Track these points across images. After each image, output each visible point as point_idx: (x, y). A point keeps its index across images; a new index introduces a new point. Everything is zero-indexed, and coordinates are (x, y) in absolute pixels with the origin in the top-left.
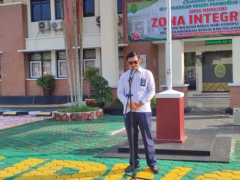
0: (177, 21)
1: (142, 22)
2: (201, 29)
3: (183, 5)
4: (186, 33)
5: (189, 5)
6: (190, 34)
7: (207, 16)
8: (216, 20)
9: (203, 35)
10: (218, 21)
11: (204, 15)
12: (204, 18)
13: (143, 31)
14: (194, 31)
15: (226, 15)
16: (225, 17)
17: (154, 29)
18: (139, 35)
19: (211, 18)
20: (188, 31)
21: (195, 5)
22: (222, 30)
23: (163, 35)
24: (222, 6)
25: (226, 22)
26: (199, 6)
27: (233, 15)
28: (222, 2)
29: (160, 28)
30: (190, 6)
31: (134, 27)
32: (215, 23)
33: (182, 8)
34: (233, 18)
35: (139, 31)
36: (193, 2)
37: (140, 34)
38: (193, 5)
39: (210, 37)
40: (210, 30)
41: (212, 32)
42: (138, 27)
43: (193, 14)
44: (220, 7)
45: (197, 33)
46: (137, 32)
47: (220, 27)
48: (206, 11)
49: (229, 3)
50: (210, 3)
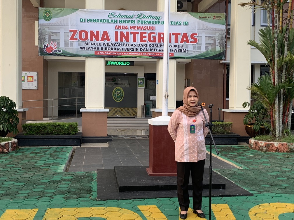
0: (100, 36)
1: (58, 32)
2: (128, 48)
3: (108, 19)
4: (111, 51)
5: (114, 20)
6: (115, 52)
7: (135, 34)
8: (144, 40)
9: (129, 55)
10: (146, 41)
11: (131, 33)
12: (131, 37)
13: (59, 44)
14: (119, 49)
15: (154, 35)
16: (153, 37)
17: (73, 43)
18: (53, 48)
19: (138, 37)
20: (113, 49)
21: (121, 20)
22: (150, 51)
23: (84, 51)
24: (150, 26)
25: (154, 43)
26: (126, 22)
27: (161, 37)
28: (151, 21)
29: (80, 42)
30: (116, 21)
31: (47, 37)
32: (143, 43)
33: (107, 22)
34: (161, 39)
35: (54, 43)
36: (119, 17)
37: (55, 47)
38: (120, 20)
39: (137, 58)
40: (136, 50)
41: (139, 53)
42: (52, 38)
43: (119, 31)
44: (149, 26)
45: (122, 52)
46: (51, 44)
47: (148, 47)
48: (133, 29)
49: (158, 23)
50: (138, 21)
